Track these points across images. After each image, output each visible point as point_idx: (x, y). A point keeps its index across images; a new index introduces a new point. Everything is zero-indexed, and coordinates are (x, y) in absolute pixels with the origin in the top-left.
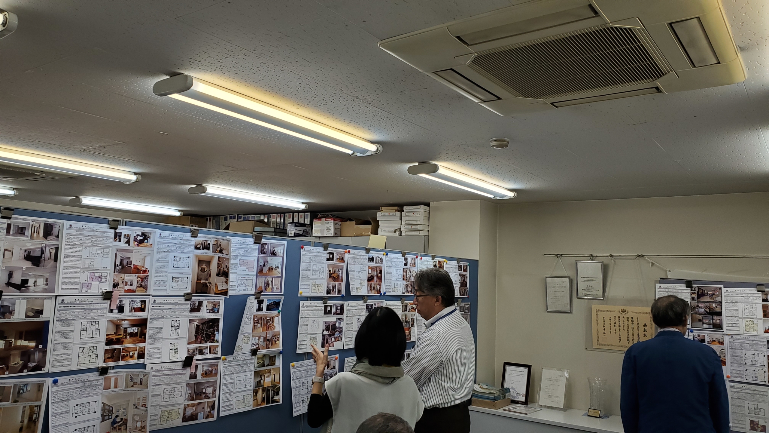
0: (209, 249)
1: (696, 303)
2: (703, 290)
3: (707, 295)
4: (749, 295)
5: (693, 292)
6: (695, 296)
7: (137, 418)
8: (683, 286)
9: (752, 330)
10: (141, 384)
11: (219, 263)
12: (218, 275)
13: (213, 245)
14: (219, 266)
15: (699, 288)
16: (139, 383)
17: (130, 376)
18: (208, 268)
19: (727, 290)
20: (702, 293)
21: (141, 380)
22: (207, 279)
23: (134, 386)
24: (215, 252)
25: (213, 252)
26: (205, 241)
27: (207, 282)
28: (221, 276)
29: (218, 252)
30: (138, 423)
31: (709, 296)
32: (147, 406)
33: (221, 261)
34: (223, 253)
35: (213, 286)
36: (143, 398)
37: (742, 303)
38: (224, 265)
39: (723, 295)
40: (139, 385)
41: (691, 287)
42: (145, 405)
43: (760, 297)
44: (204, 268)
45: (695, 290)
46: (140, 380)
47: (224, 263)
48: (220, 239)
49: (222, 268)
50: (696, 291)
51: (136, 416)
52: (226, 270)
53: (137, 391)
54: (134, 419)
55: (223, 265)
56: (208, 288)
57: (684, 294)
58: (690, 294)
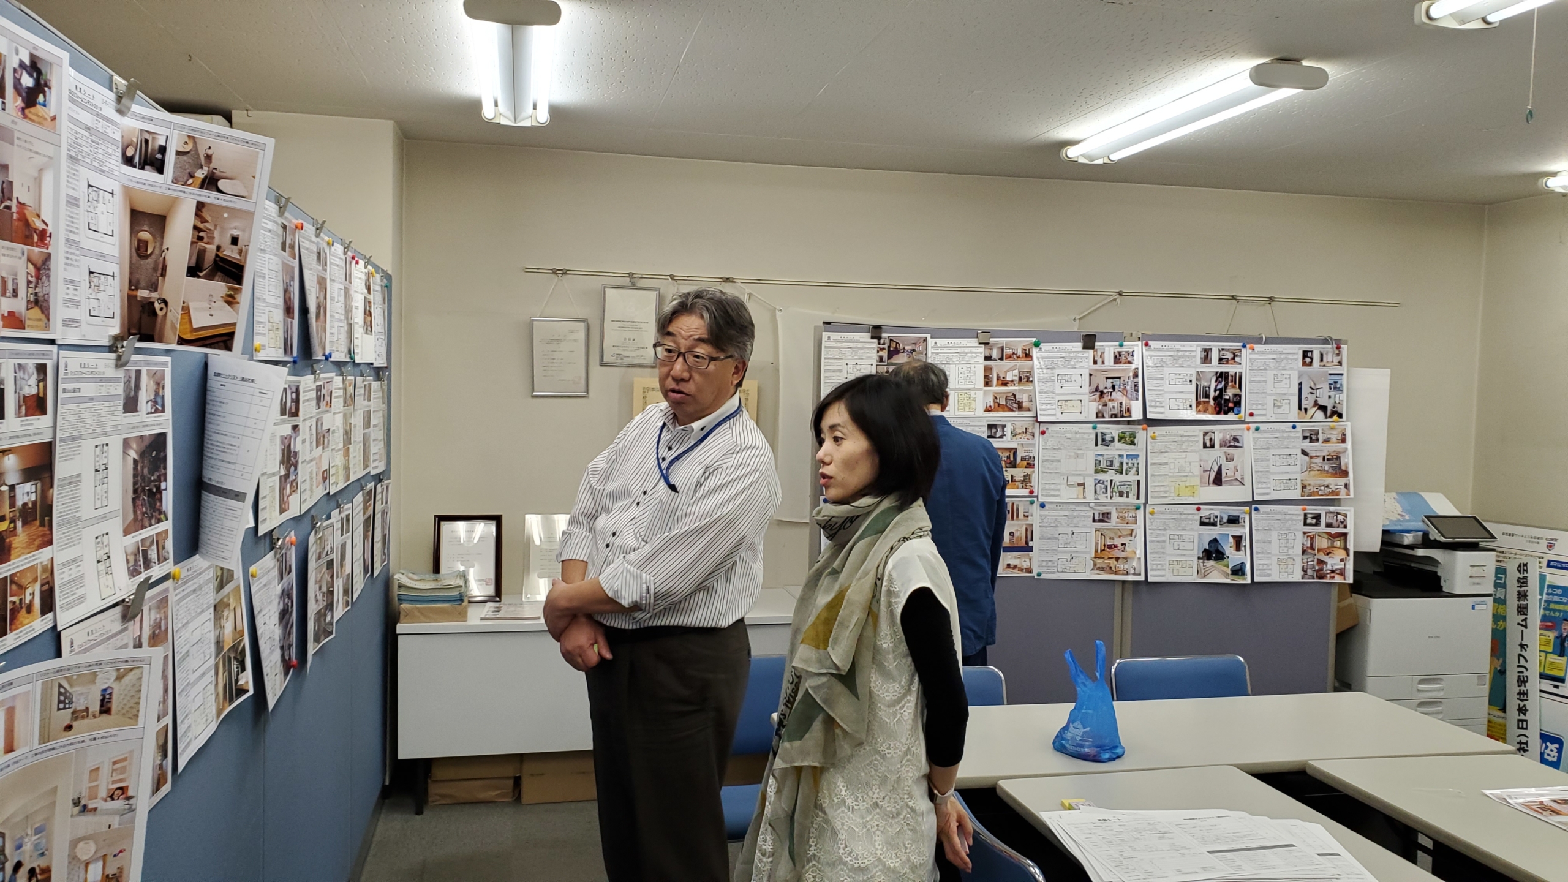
0: (160, 170)
1: (886, 367)
2: (897, 343)
3: (903, 352)
4: (967, 350)
5: (882, 346)
6: (884, 354)
7: (86, 851)
8: (866, 337)
9: (967, 409)
10: (105, 708)
11: (201, 226)
12: (193, 272)
13: (178, 153)
14: (200, 238)
15: (891, 340)
16: (96, 707)
17: (60, 686)
18: (158, 244)
19: (936, 343)
20: (896, 348)
21: (103, 696)
22: (154, 287)
23: (75, 724)
24: (185, 184)
25: (175, 181)
26: (147, 136)
27: (155, 295)
28: (210, 277)
29: (199, 182)
30: (91, 867)
31: (905, 354)
32: (130, 793)
33: (208, 218)
34: (219, 191)
35: (174, 315)
36: (115, 763)
37: (955, 364)
38: (222, 233)
39: (930, 350)
40: (95, 717)
41: (879, 338)
42: (123, 790)
43: (981, 353)
44: (146, 243)
45: (884, 344)
46: (100, 698)
47: (223, 231)
48: (210, 133)
49: (211, 248)
50: (886, 346)
51: (81, 844)
52: (230, 253)
53: (88, 743)
54: (73, 858)
55: (216, 234)
56: (156, 319)
57: (867, 351)
58: (876, 351)
